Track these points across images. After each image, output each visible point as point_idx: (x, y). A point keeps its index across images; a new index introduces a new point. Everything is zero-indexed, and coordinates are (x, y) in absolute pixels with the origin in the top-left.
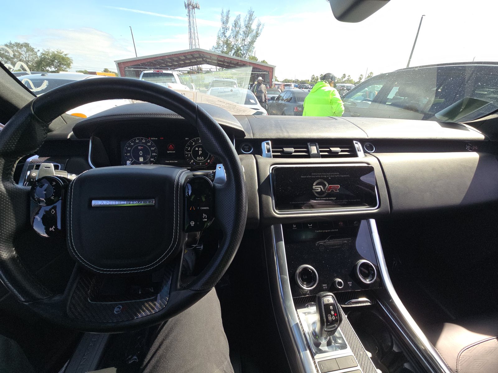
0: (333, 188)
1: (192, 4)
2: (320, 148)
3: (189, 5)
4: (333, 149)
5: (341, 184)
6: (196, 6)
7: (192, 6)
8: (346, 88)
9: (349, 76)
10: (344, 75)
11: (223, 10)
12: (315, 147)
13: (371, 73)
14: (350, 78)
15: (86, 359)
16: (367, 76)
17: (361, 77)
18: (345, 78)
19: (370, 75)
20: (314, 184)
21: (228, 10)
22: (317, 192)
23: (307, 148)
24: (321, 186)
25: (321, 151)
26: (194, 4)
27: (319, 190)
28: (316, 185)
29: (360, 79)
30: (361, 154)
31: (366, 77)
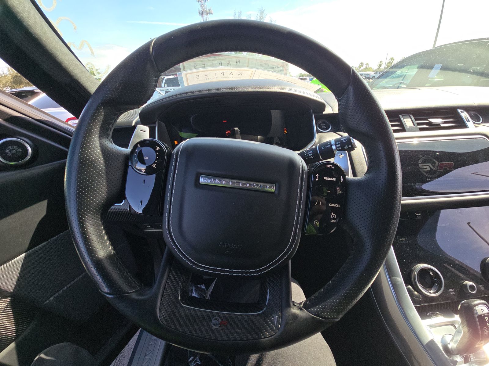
0: (446, 166)
1: (205, 11)
2: (416, 120)
3: (202, 11)
4: (434, 121)
5: (454, 160)
6: (209, 12)
7: (205, 12)
8: (365, 77)
9: (367, 64)
10: (362, 63)
11: (235, 12)
12: (409, 120)
13: (392, 58)
14: (368, 66)
15: (147, 360)
16: (387, 61)
17: (381, 64)
18: (362, 66)
19: (390, 60)
20: (420, 162)
21: (240, 11)
22: (425, 172)
23: (400, 121)
24: (429, 164)
25: (418, 124)
26: (207, 10)
27: (428, 169)
28: (423, 163)
29: (380, 66)
30: (470, 124)
31: (386, 63)
